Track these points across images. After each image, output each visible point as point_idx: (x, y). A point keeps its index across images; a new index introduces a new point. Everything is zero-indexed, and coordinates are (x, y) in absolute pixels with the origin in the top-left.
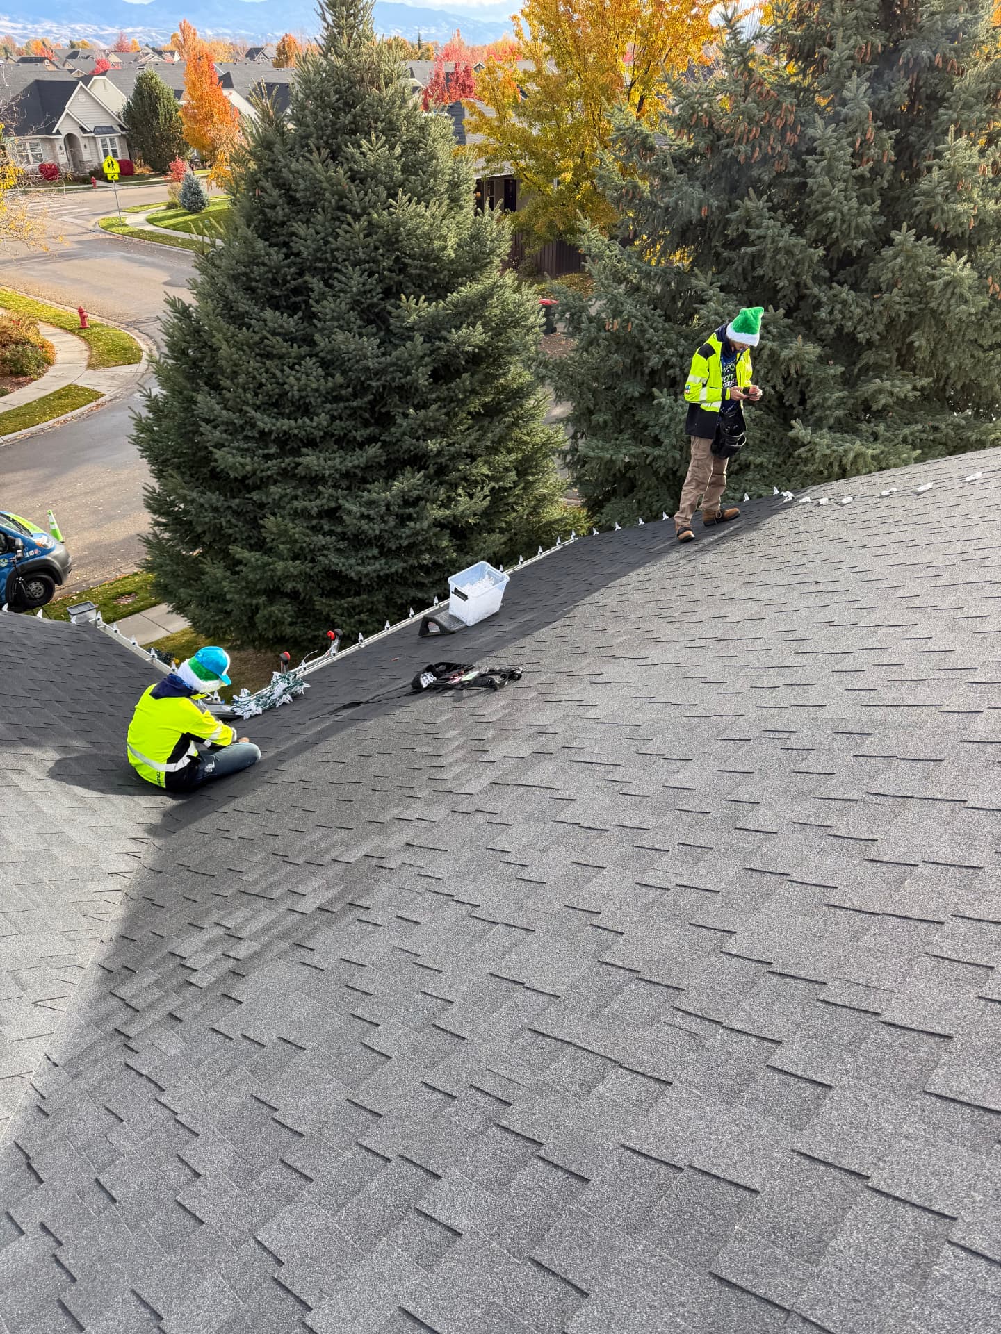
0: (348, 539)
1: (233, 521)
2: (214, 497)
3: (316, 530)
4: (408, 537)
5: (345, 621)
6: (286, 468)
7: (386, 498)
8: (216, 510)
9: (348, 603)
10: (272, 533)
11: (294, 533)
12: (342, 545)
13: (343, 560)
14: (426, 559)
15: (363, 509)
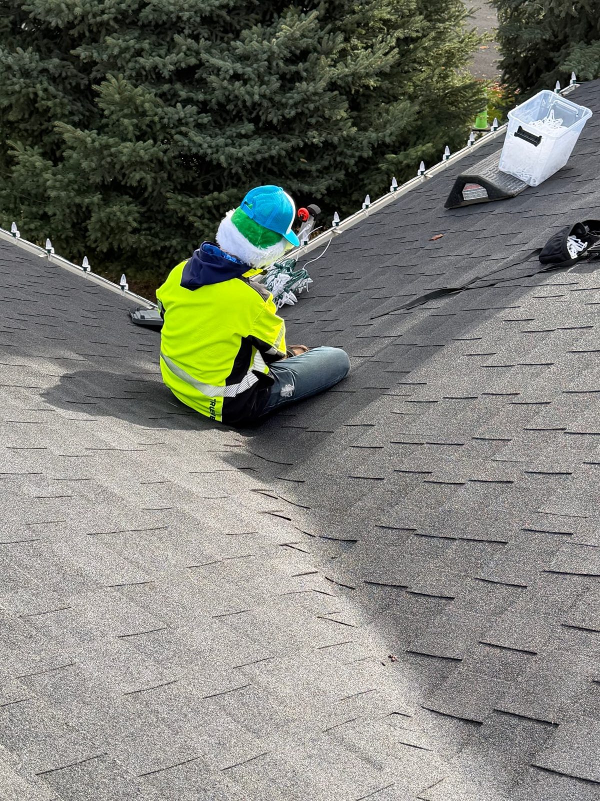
0: (211, 110)
1: (52, 89)
2: (27, 55)
3: (169, 99)
4: (295, 105)
5: (207, 226)
6: (126, 11)
7: (270, 48)
8: (26, 74)
9: (213, 199)
10: (113, 103)
11: (143, 102)
12: (205, 119)
13: (209, 139)
14: (315, 137)
15: (238, 66)
